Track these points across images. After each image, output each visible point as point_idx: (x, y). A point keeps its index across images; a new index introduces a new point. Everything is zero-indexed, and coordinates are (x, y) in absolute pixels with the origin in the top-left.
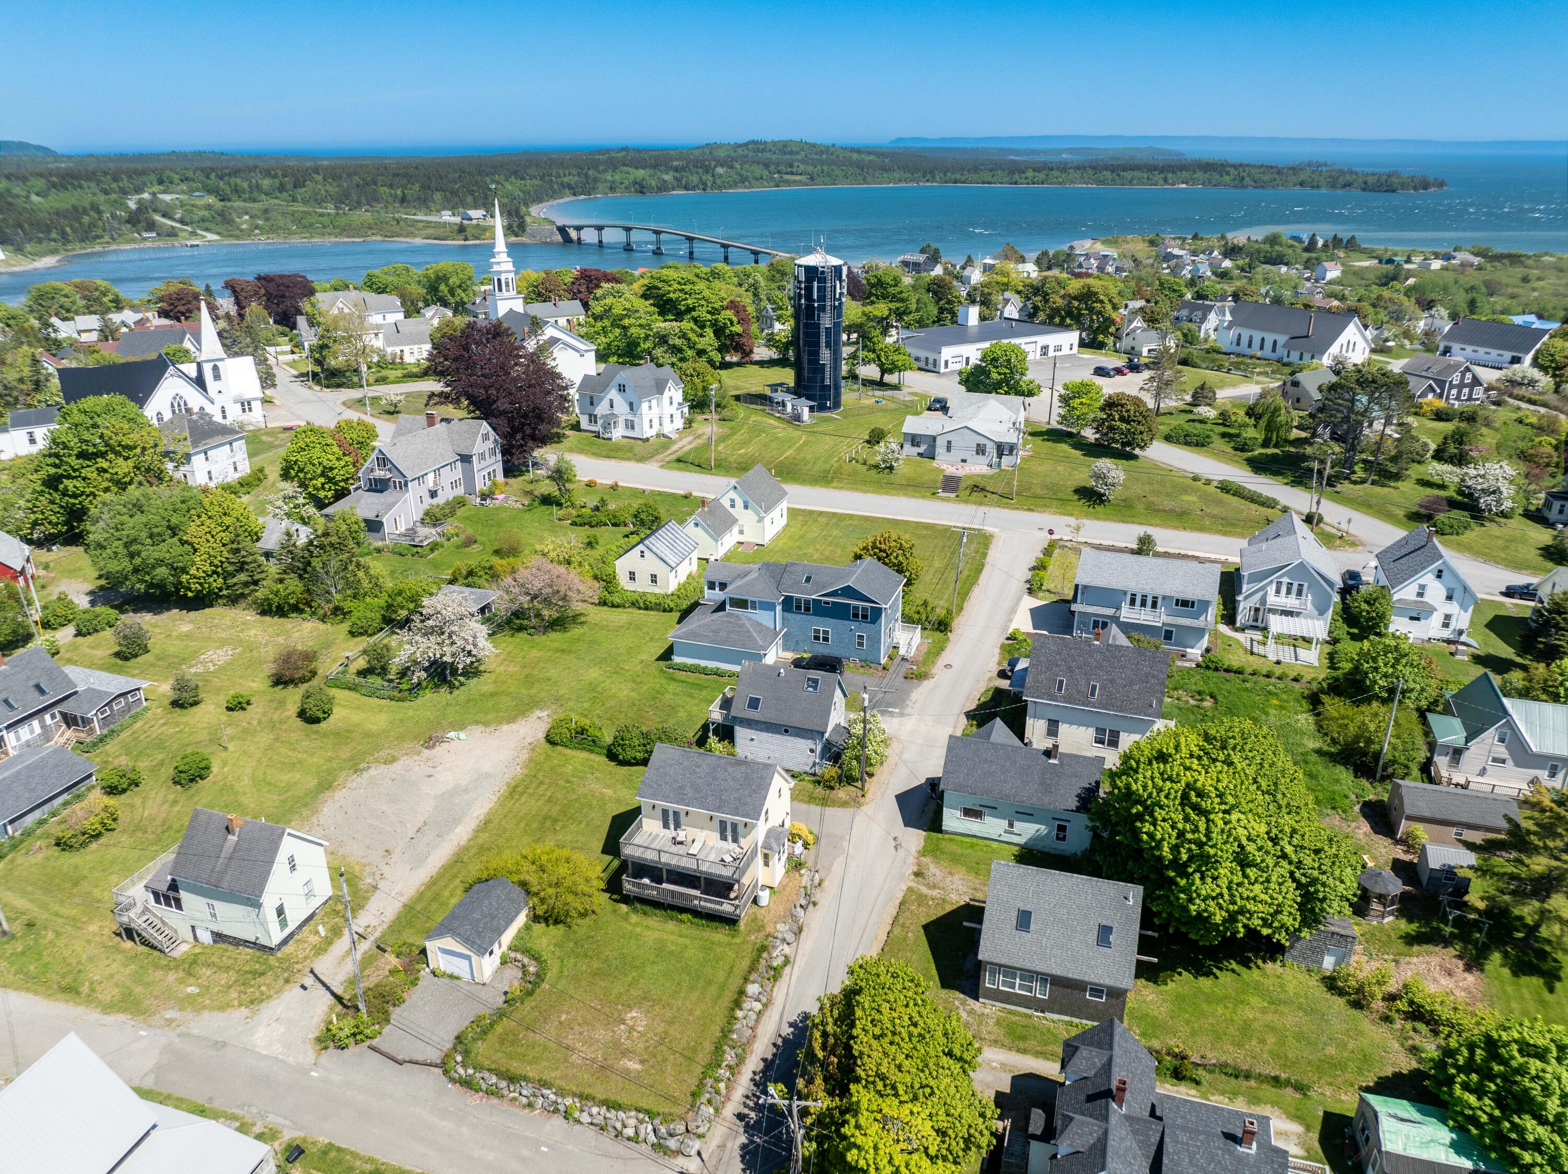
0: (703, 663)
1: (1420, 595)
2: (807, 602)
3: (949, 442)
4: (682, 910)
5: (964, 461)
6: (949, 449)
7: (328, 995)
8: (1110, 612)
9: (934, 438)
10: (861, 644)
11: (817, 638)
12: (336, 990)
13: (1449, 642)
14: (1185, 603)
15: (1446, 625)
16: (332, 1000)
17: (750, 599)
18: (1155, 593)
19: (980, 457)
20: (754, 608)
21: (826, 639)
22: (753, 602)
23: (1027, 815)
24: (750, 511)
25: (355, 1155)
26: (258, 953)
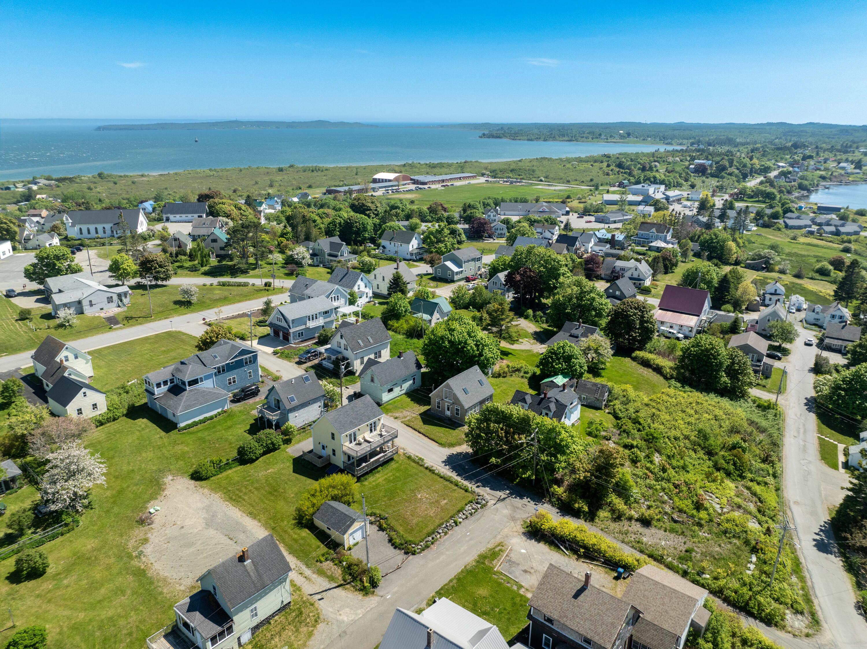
0: (197, 419)
1: (359, 289)
2: (223, 367)
3: (91, 301)
4: (376, 468)
5: (102, 309)
6: (91, 305)
7: (335, 590)
8: (303, 327)
9: (80, 302)
10: (250, 376)
11: (230, 383)
12: (334, 586)
13: (369, 302)
14: (326, 312)
15: (367, 297)
16: (341, 588)
17: (199, 377)
18: (316, 313)
19: (111, 304)
20: (202, 381)
21: (234, 382)
22: (201, 378)
23: (405, 381)
24: (80, 359)
25: (446, 585)
26: (284, 613)
